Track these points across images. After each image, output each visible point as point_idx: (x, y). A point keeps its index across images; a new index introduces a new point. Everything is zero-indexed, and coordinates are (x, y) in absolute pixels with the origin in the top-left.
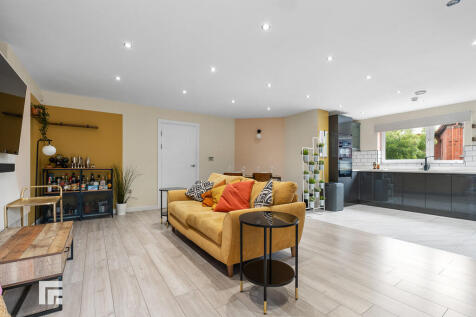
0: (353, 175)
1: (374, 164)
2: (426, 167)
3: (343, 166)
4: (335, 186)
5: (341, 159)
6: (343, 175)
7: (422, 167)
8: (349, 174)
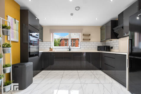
0: (40, 55)
1: (50, 48)
2: (70, 50)
3: (33, 49)
4: (25, 66)
5: (31, 44)
6: (33, 56)
7: (69, 50)
8: (37, 54)
